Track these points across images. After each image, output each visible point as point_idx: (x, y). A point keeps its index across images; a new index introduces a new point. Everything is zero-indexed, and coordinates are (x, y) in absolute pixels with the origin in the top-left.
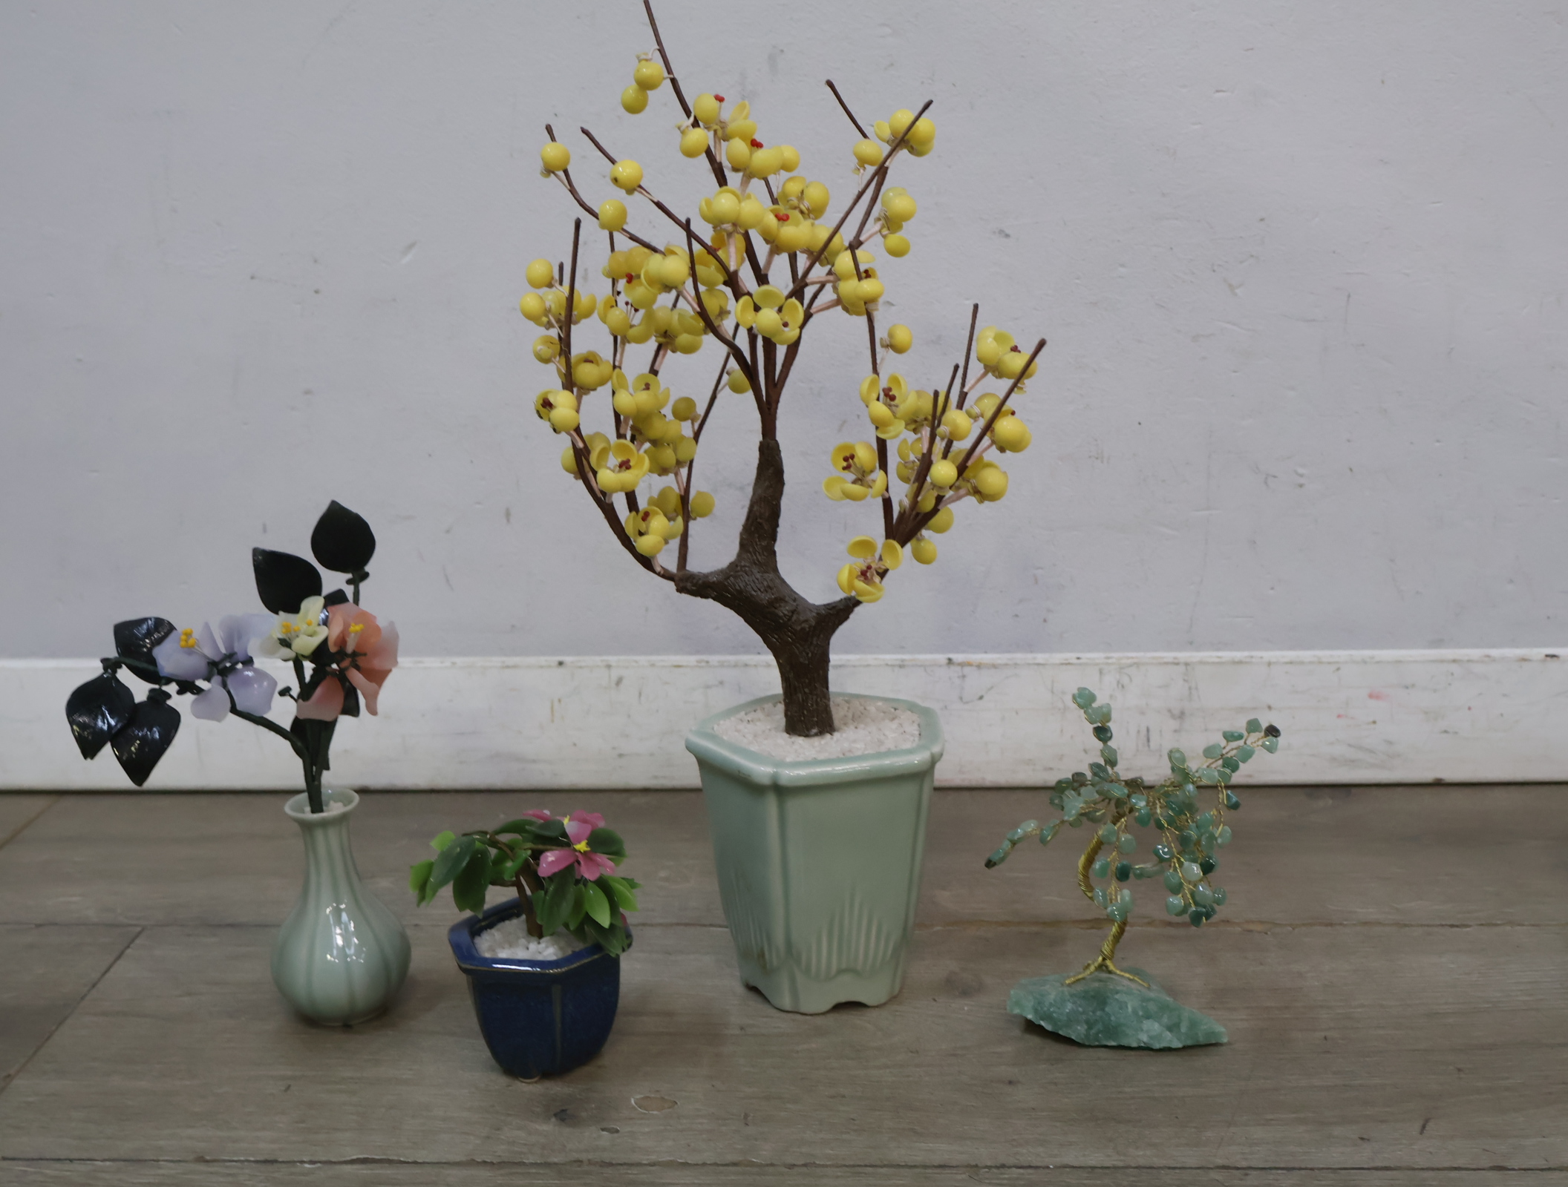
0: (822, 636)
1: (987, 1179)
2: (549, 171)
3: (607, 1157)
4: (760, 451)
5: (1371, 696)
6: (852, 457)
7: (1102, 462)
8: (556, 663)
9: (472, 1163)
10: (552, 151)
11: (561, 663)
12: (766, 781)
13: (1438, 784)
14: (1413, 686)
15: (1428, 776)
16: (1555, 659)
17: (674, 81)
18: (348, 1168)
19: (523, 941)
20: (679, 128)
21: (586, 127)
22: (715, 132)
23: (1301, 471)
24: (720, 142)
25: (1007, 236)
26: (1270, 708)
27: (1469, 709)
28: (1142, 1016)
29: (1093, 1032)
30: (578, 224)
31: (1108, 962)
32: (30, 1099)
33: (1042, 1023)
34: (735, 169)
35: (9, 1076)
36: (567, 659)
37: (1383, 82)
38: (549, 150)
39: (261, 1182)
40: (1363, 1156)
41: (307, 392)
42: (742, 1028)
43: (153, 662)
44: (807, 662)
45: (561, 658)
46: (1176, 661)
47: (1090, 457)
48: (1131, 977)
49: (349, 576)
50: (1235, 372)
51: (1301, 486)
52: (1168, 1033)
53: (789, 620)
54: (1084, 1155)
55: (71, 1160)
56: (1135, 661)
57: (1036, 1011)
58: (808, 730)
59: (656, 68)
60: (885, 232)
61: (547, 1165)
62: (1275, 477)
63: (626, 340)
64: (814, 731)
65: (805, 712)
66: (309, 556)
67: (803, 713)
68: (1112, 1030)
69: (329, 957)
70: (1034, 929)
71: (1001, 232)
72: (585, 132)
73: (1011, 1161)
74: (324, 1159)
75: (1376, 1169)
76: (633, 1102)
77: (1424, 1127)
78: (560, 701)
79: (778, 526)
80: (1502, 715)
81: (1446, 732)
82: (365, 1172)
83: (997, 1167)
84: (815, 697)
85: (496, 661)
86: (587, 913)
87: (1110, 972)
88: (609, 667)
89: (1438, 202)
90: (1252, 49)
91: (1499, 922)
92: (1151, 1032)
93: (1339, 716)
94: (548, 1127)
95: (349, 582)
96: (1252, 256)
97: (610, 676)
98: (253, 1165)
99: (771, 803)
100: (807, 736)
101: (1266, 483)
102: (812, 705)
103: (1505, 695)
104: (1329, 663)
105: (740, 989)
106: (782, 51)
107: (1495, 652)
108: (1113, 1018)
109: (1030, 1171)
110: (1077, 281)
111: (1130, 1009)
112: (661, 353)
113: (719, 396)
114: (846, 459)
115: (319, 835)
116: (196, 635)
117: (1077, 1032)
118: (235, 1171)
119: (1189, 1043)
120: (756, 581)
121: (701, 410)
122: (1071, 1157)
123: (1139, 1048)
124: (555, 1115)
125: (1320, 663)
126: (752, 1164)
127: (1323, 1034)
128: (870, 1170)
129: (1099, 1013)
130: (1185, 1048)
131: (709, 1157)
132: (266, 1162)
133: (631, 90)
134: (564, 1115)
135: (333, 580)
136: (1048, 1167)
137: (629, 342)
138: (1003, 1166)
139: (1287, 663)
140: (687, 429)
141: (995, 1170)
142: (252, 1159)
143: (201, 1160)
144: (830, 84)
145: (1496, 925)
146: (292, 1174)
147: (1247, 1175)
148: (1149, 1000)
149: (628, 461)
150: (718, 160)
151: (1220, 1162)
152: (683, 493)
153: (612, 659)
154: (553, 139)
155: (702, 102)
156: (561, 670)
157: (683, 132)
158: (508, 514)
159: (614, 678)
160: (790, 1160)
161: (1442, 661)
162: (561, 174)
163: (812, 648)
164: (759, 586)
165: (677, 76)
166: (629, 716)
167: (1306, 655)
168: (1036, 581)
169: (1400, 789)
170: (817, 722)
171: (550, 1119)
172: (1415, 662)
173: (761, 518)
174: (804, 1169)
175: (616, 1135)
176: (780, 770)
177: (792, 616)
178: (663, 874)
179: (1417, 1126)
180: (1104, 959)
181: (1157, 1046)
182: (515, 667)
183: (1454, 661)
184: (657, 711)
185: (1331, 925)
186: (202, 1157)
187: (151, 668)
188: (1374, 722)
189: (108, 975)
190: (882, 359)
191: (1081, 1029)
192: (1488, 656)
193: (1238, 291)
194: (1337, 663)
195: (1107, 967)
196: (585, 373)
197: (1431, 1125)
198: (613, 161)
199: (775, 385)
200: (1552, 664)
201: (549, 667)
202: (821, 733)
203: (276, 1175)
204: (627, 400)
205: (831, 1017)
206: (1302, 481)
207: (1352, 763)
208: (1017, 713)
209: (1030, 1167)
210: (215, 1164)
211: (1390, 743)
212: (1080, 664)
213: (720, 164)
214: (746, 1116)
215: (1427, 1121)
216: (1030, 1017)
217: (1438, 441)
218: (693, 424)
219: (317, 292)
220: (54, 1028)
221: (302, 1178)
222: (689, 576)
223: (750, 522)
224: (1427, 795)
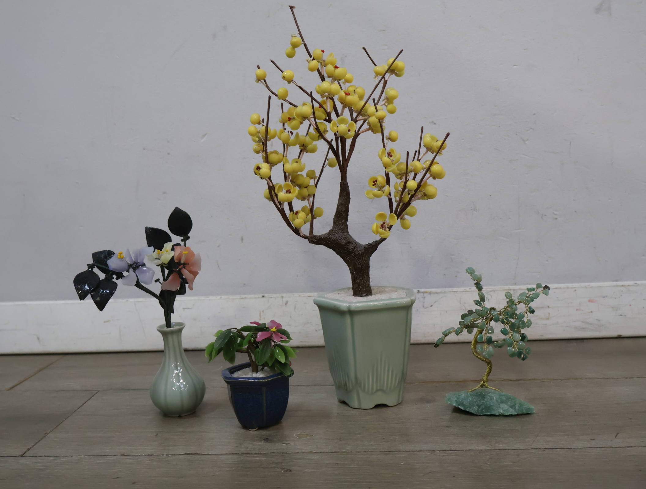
0: (366, 256)
1: (438, 454)
2: (258, 80)
3: (285, 451)
4: (340, 185)
5: (589, 301)
6: (376, 181)
7: (476, 211)
8: (262, 296)
9: (231, 454)
10: (259, 72)
11: (263, 296)
12: (346, 309)
13: (619, 337)
14: (606, 296)
15: (615, 334)
17: (305, 45)
18: (182, 456)
19: (251, 373)
20: (307, 61)
21: (272, 60)
22: (321, 63)
23: (555, 213)
24: (323, 68)
25: (435, 124)
26: (549, 307)
27: (630, 305)
28: (500, 402)
29: (480, 409)
30: (270, 98)
31: (485, 383)
32: (55, 440)
33: (460, 407)
34: (329, 77)
35: (46, 433)
36: (266, 295)
37: (578, 60)
39: (147, 461)
40: (592, 444)
41: (165, 193)
42: (338, 414)
43: (107, 266)
44: (361, 267)
45: (263, 295)
46: (510, 289)
47: (471, 210)
48: (495, 389)
49: (182, 238)
50: (527, 174)
51: (556, 219)
52: (511, 409)
54: (478, 447)
55: (72, 456)
56: (493, 289)
57: (457, 402)
58: (362, 294)
59: (299, 39)
60: (387, 104)
61: (261, 454)
62: (545, 215)
63: (288, 145)
64: (364, 294)
65: (361, 287)
67: (360, 287)
68: (488, 408)
69: (173, 388)
71: (433, 122)
72: (272, 61)
73: (448, 449)
74: (172, 454)
75: (597, 448)
76: (295, 435)
77: (616, 436)
78: (263, 311)
79: (348, 215)
80: (644, 308)
81: (621, 315)
82: (188, 457)
84: (364, 281)
85: (238, 297)
86: (276, 359)
87: (486, 387)
88: (282, 297)
89: (603, 105)
90: (526, 49)
92: (504, 409)
93: (577, 310)
94: (262, 443)
95: (182, 240)
96: (531, 128)
97: (283, 301)
98: (144, 456)
99: (348, 319)
100: (361, 296)
101: (542, 218)
102: (363, 284)
103: (644, 299)
104: (572, 288)
106: (346, 56)
107: (639, 282)
108: (488, 403)
109: (456, 452)
110: (463, 140)
111: (495, 399)
112: (302, 153)
113: (324, 170)
114: (374, 182)
115: (170, 337)
116: (124, 255)
117: (474, 410)
118: (137, 458)
119: (520, 413)
120: (340, 236)
121: (317, 174)
122: (472, 447)
123: (499, 416)
124: (264, 440)
125: (568, 288)
126: (343, 452)
127: (575, 410)
129: (482, 401)
130: (518, 415)
131: (326, 450)
132: (149, 455)
133: (289, 48)
134: (267, 440)
135: (176, 239)
136: (463, 450)
137: (289, 146)
138: (445, 450)
139: (554, 288)
140: (312, 182)
141: (442, 452)
142: (143, 454)
143: (123, 455)
144: (364, 49)
146: (159, 459)
147: (544, 450)
148: (502, 395)
149: (290, 190)
150: (322, 74)
151: (533, 447)
152: (311, 208)
153: (284, 295)
154: (259, 69)
155: (315, 51)
156: (263, 299)
157: (309, 62)
158: (242, 239)
159: (285, 302)
160: (359, 451)
161: (617, 286)
162: (263, 81)
163: (363, 261)
164: (341, 237)
165: (306, 43)
166: (291, 317)
167: (562, 286)
168: (452, 260)
169: (604, 340)
170: (365, 291)
171: (262, 441)
172: (607, 286)
173: (341, 211)
174: (364, 453)
175: (288, 445)
176: (351, 304)
177: (354, 249)
178: (305, 371)
179: (614, 435)
180: (484, 382)
181: (506, 414)
182: (245, 298)
183: (622, 286)
184: (302, 315)
185: (577, 379)
186: (124, 454)
187: (106, 268)
188: (592, 312)
189: (85, 404)
190: (387, 143)
191: (475, 408)
192: (636, 284)
194: (575, 288)
195: (485, 385)
196: (273, 157)
197: (618, 435)
198: (282, 71)
199: (346, 161)
201: (259, 298)
202: (367, 295)
203: (153, 459)
204: (289, 167)
205: (374, 410)
206: (556, 217)
207: (583, 329)
208: (446, 312)
209: (456, 450)
210: (129, 456)
211: (599, 321)
213: (323, 75)
214: (340, 438)
215: (618, 434)
216: (454, 404)
217: (610, 199)
218: (314, 180)
219: (168, 154)
220: (64, 419)
221: (164, 459)
222: (314, 237)
223: (337, 214)
224: (615, 341)
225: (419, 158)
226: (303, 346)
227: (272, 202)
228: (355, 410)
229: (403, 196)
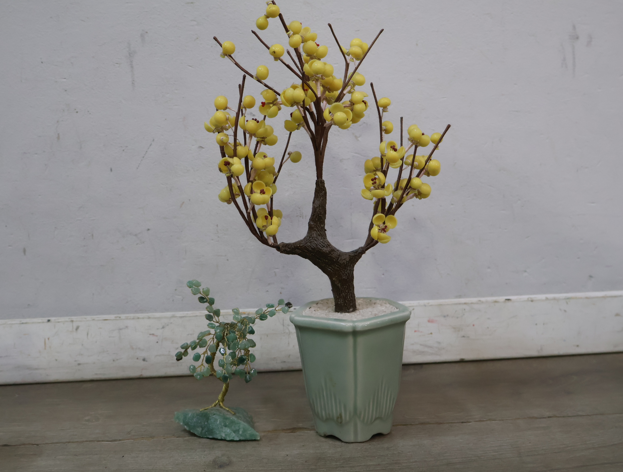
5: (429, 321)
7: (303, 218)
8: (46, 321)
11: (49, 321)
13: (462, 361)
14: (448, 315)
15: (457, 358)
16: (509, 301)
27: (473, 325)
28: (223, 425)
36: (52, 319)
37: (417, 45)
45: (49, 319)
47: (297, 216)
78: (48, 339)
80: (488, 328)
81: (464, 337)
85: (17, 321)
88: (72, 321)
89: (445, 98)
90: (359, 30)
91: (485, 420)
93: (415, 331)
96: (364, 123)
97: (73, 326)
103: (489, 318)
104: (409, 307)
106: (147, 32)
107: (483, 299)
111: (218, 422)
145: (484, 421)
153: (74, 318)
156: (49, 324)
159: (75, 327)
161: (460, 304)
166: (82, 345)
168: (276, 275)
169: (445, 365)
172: (448, 304)
180: (219, 402)
182: (26, 323)
183: (465, 303)
184: (96, 342)
188: (431, 333)
192: (480, 301)
193: (359, 139)
194: (413, 306)
200: (509, 304)
201: (43, 322)
207: (422, 353)
208: (267, 336)
211: (439, 343)
217: (452, 205)
224: (457, 365)
226: (98, 379)
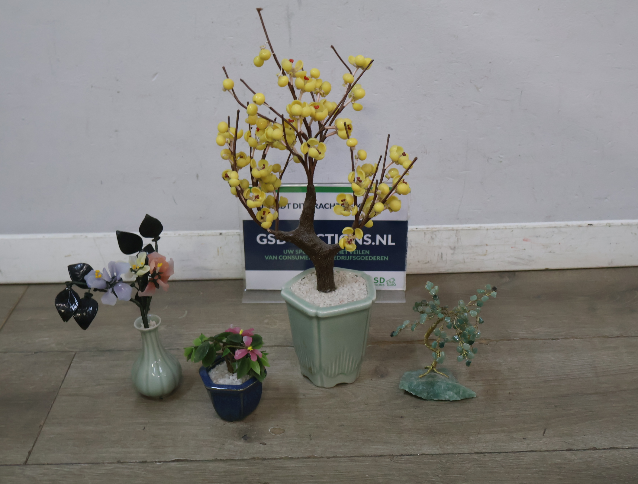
0: (331, 257)
1: (397, 461)
2: (225, 89)
3: (264, 456)
5: (524, 240)
6: (345, 200)
7: (426, 154)
8: (219, 234)
9: (216, 460)
10: (227, 82)
11: (221, 234)
12: (313, 315)
13: (547, 270)
14: (540, 236)
15: (543, 267)
16: (591, 226)
17: (274, 55)
18: (173, 464)
19: (227, 375)
20: (277, 76)
21: (242, 79)
22: (290, 74)
23: (501, 156)
24: (292, 78)
25: (392, 69)
26: (487, 245)
27: (559, 244)
28: (447, 390)
29: (430, 395)
30: (238, 112)
31: (434, 369)
32: (51, 436)
33: (411, 392)
34: (298, 89)
35: (41, 426)
36: (223, 232)
37: (539, 9)
38: (226, 82)
39: (143, 471)
40: (523, 446)
41: (116, 131)
42: (304, 395)
44: (326, 266)
45: (220, 231)
46: (453, 229)
47: (422, 152)
48: (442, 374)
49: (153, 239)
50: (477, 120)
51: (501, 162)
52: (456, 395)
53: (319, 251)
54: (429, 449)
55: (73, 464)
56: (438, 229)
57: (409, 388)
58: (326, 290)
59: (267, 52)
60: (353, 102)
61: (243, 460)
62: (491, 159)
63: (255, 148)
64: (329, 290)
65: (325, 284)
66: (138, 234)
68: (436, 395)
70: (404, 345)
71: (389, 68)
73: (404, 453)
74: (163, 460)
75: (529, 451)
76: (269, 430)
77: (544, 432)
78: (221, 248)
79: (314, 216)
80: (571, 246)
81: (550, 252)
82: (179, 465)
83: (400, 456)
84: (328, 279)
85: (196, 232)
86: (251, 368)
87: (435, 372)
88: (239, 235)
89: (557, 56)
91: (569, 337)
92: (450, 395)
93: (512, 247)
94: (241, 443)
95: (153, 241)
96: (486, 77)
98: (139, 464)
99: (315, 322)
100: (325, 292)
101: (488, 161)
102: (328, 281)
103: (572, 239)
104: (509, 229)
105: (302, 377)
107: (570, 223)
108: (436, 391)
109: (411, 457)
110: (418, 86)
111: (442, 388)
112: (267, 148)
113: (289, 163)
114: (342, 201)
115: (148, 335)
117: (424, 395)
118: (133, 467)
119: (463, 398)
120: (307, 237)
122: (425, 451)
123: (446, 400)
124: (243, 437)
125: (506, 229)
126: (315, 457)
127: (509, 391)
128: (356, 458)
129: (431, 389)
130: (462, 400)
131: (299, 455)
132: (143, 462)
133: (257, 59)
134: (246, 438)
136: (417, 455)
137: (256, 149)
138: (402, 455)
139: (494, 229)
140: (277, 175)
141: (399, 457)
142: (138, 461)
143: (119, 462)
144: (332, 47)
145: (568, 338)
146: (153, 467)
147: (485, 456)
148: (449, 384)
149: (258, 196)
150: (291, 84)
151: (476, 450)
152: (276, 200)
153: (241, 232)
154: (228, 77)
155: (286, 64)
156: (221, 236)
157: (279, 78)
158: (197, 176)
160: (328, 455)
161: (550, 227)
162: (231, 91)
163: (328, 261)
165: (275, 52)
167: (501, 225)
169: (533, 272)
170: (329, 287)
171: (241, 439)
172: (541, 228)
174: (333, 459)
175: (265, 446)
176: (318, 311)
177: (320, 250)
178: (266, 321)
179: (542, 433)
180: (433, 368)
181: (451, 400)
182: (203, 235)
183: (555, 227)
185: (509, 340)
188: (525, 249)
189: (66, 377)
190: (356, 164)
191: (425, 394)
192: (567, 225)
193: (480, 90)
194: (512, 229)
195: (434, 370)
196: (240, 161)
197: (547, 431)
198: (254, 93)
199: (313, 164)
200: (591, 228)
201: (216, 235)
202: (331, 291)
203: (148, 468)
204: (257, 173)
205: (336, 389)
206: (501, 160)
207: (516, 263)
209: (411, 455)
210: (125, 464)
211: (530, 256)
212: (417, 231)
213: (292, 86)
214: (310, 436)
215: (545, 430)
216: (407, 390)
217: (553, 145)
218: (279, 173)
219: (118, 92)
220: (52, 403)
221: (157, 469)
222: (280, 234)
223: (304, 215)
224: (543, 273)
225: (385, 168)
227: (238, 198)
228: (319, 388)
229: (369, 215)
